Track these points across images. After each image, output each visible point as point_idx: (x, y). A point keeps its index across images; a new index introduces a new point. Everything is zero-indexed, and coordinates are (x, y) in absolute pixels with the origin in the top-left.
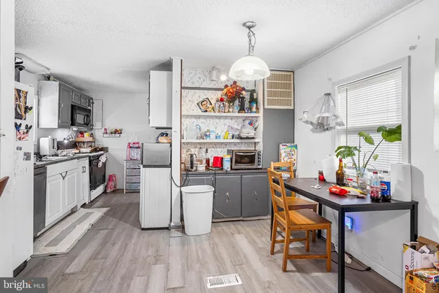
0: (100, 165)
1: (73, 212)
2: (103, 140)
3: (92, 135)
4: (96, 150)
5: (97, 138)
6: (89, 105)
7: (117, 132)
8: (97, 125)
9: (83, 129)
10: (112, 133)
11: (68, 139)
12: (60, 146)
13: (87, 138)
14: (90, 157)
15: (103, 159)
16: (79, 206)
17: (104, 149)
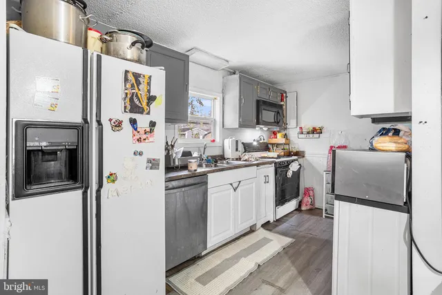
0: (290, 174)
1: (252, 230)
2: (299, 142)
3: (285, 136)
4: (289, 154)
5: (291, 139)
6: (282, 100)
7: (316, 131)
8: (291, 123)
9: (276, 129)
10: (308, 133)
11: (258, 141)
12: (248, 148)
13: (280, 139)
14: (275, 163)
15: (294, 167)
16: (259, 225)
17: (299, 154)
